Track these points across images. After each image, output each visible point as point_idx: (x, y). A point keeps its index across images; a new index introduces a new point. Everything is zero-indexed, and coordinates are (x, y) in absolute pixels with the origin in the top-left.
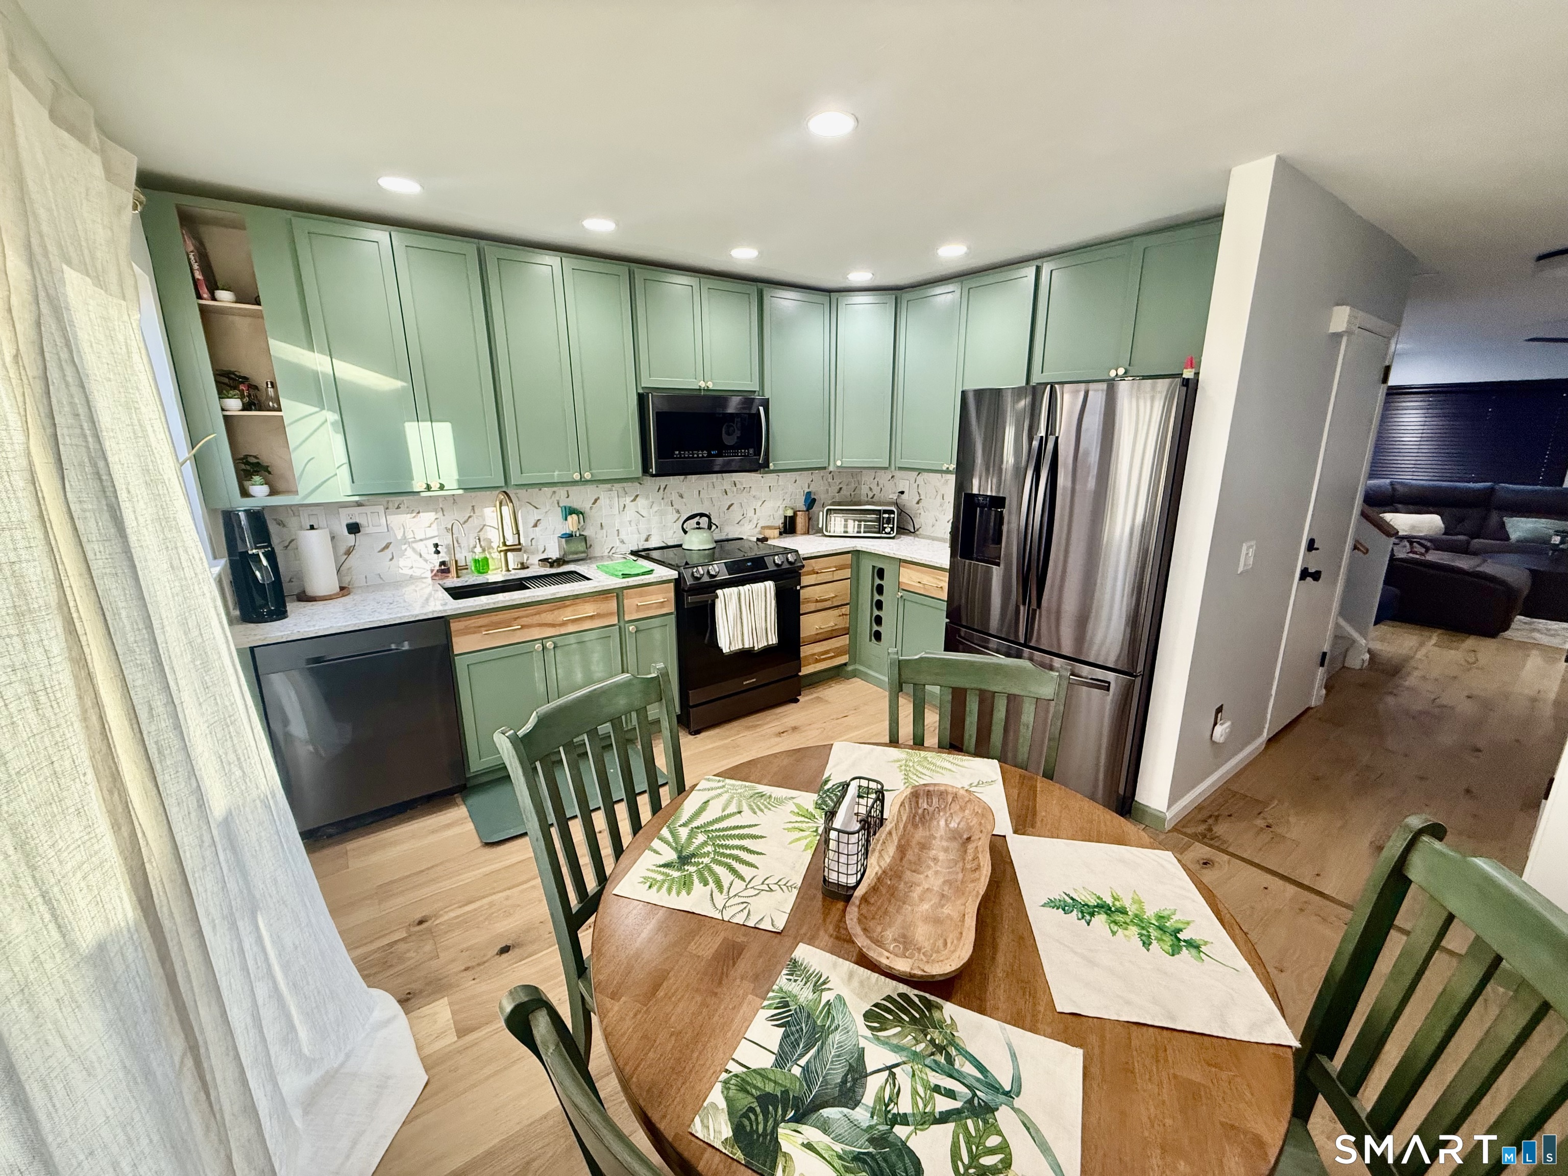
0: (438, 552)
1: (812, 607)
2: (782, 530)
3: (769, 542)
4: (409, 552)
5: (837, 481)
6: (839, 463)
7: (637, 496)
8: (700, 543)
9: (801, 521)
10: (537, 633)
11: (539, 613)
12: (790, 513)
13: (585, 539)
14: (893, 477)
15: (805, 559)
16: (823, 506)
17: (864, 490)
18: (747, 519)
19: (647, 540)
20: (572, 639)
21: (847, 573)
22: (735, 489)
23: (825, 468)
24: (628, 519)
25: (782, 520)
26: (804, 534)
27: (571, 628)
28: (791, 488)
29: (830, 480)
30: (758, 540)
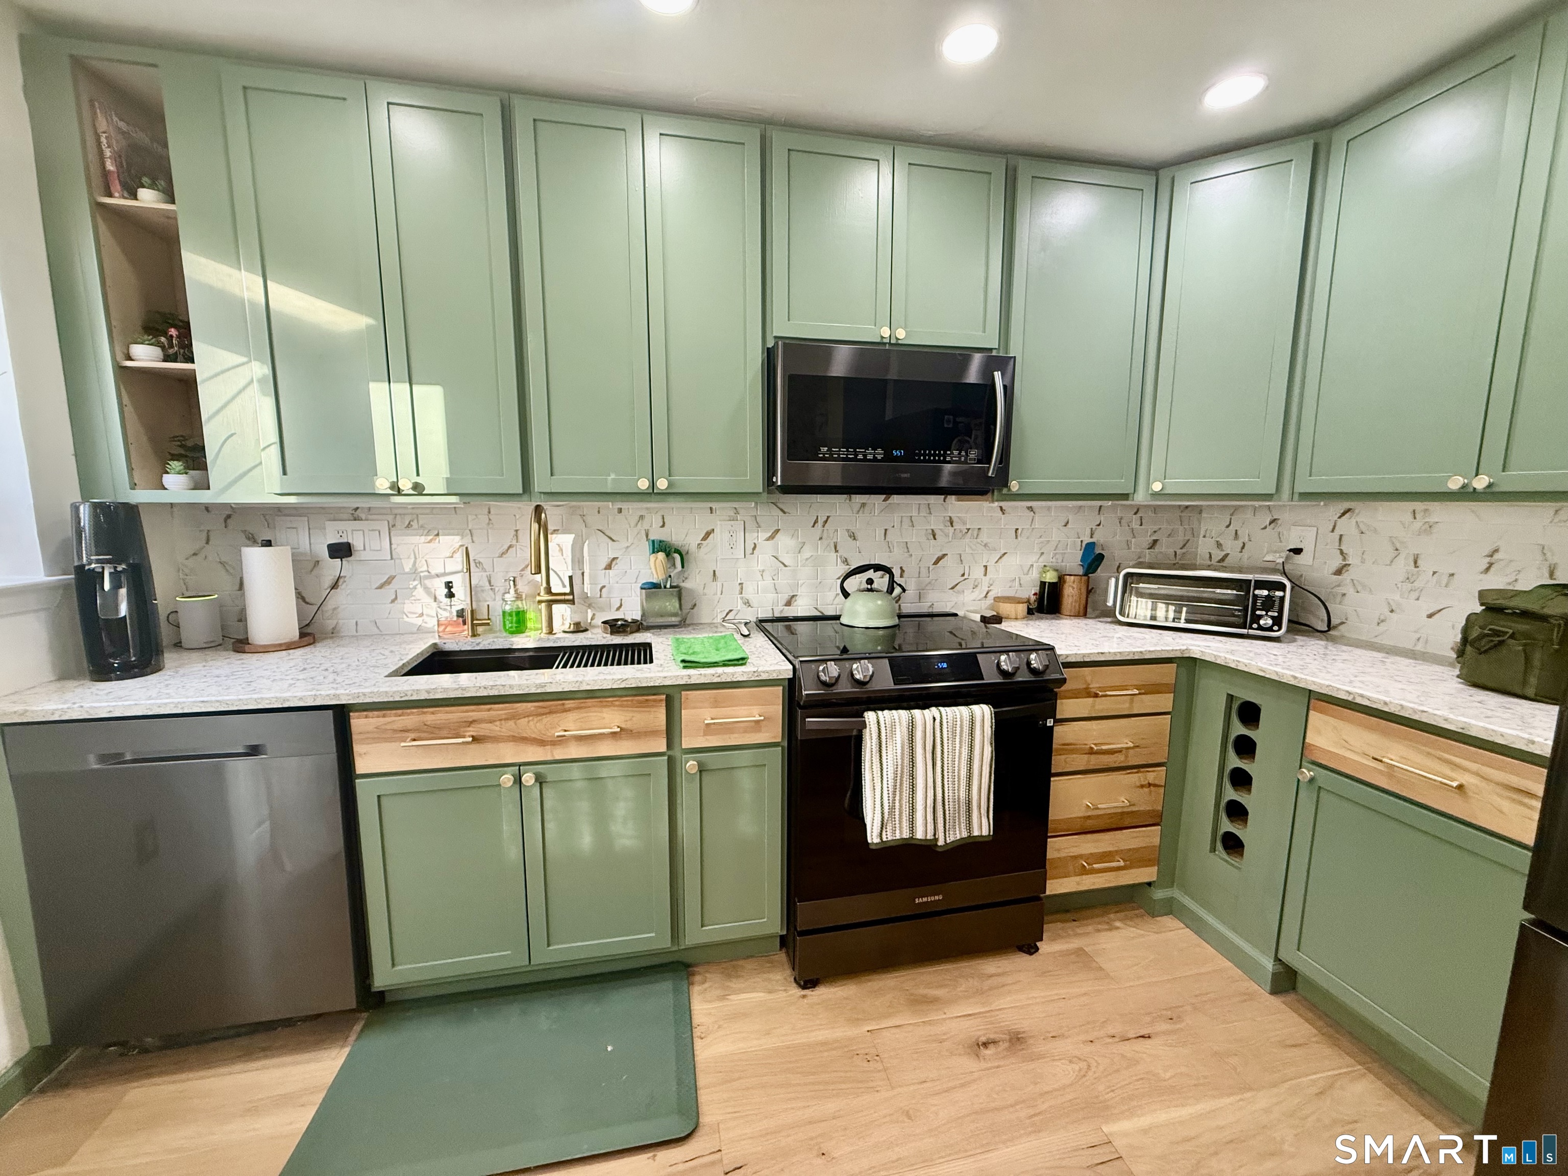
0: (451, 595)
1: (1080, 762)
2: (1033, 606)
3: (1005, 626)
4: (420, 592)
5: (1149, 527)
6: (1157, 487)
7: (777, 531)
8: (870, 616)
9: (1071, 593)
10: (510, 754)
11: (514, 717)
12: (1051, 577)
13: (679, 592)
14: (1272, 522)
15: (1068, 665)
16: (1118, 570)
17: (1204, 547)
18: (970, 583)
19: (788, 603)
20: (576, 771)
21: (1165, 702)
22: (951, 530)
23: (1125, 496)
24: (760, 568)
25: (1036, 589)
26: (1077, 616)
27: (575, 751)
28: (1057, 534)
29: (1135, 525)
30: (984, 619)
